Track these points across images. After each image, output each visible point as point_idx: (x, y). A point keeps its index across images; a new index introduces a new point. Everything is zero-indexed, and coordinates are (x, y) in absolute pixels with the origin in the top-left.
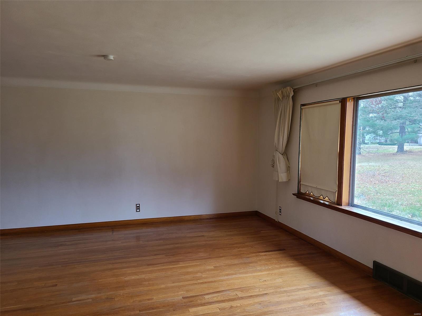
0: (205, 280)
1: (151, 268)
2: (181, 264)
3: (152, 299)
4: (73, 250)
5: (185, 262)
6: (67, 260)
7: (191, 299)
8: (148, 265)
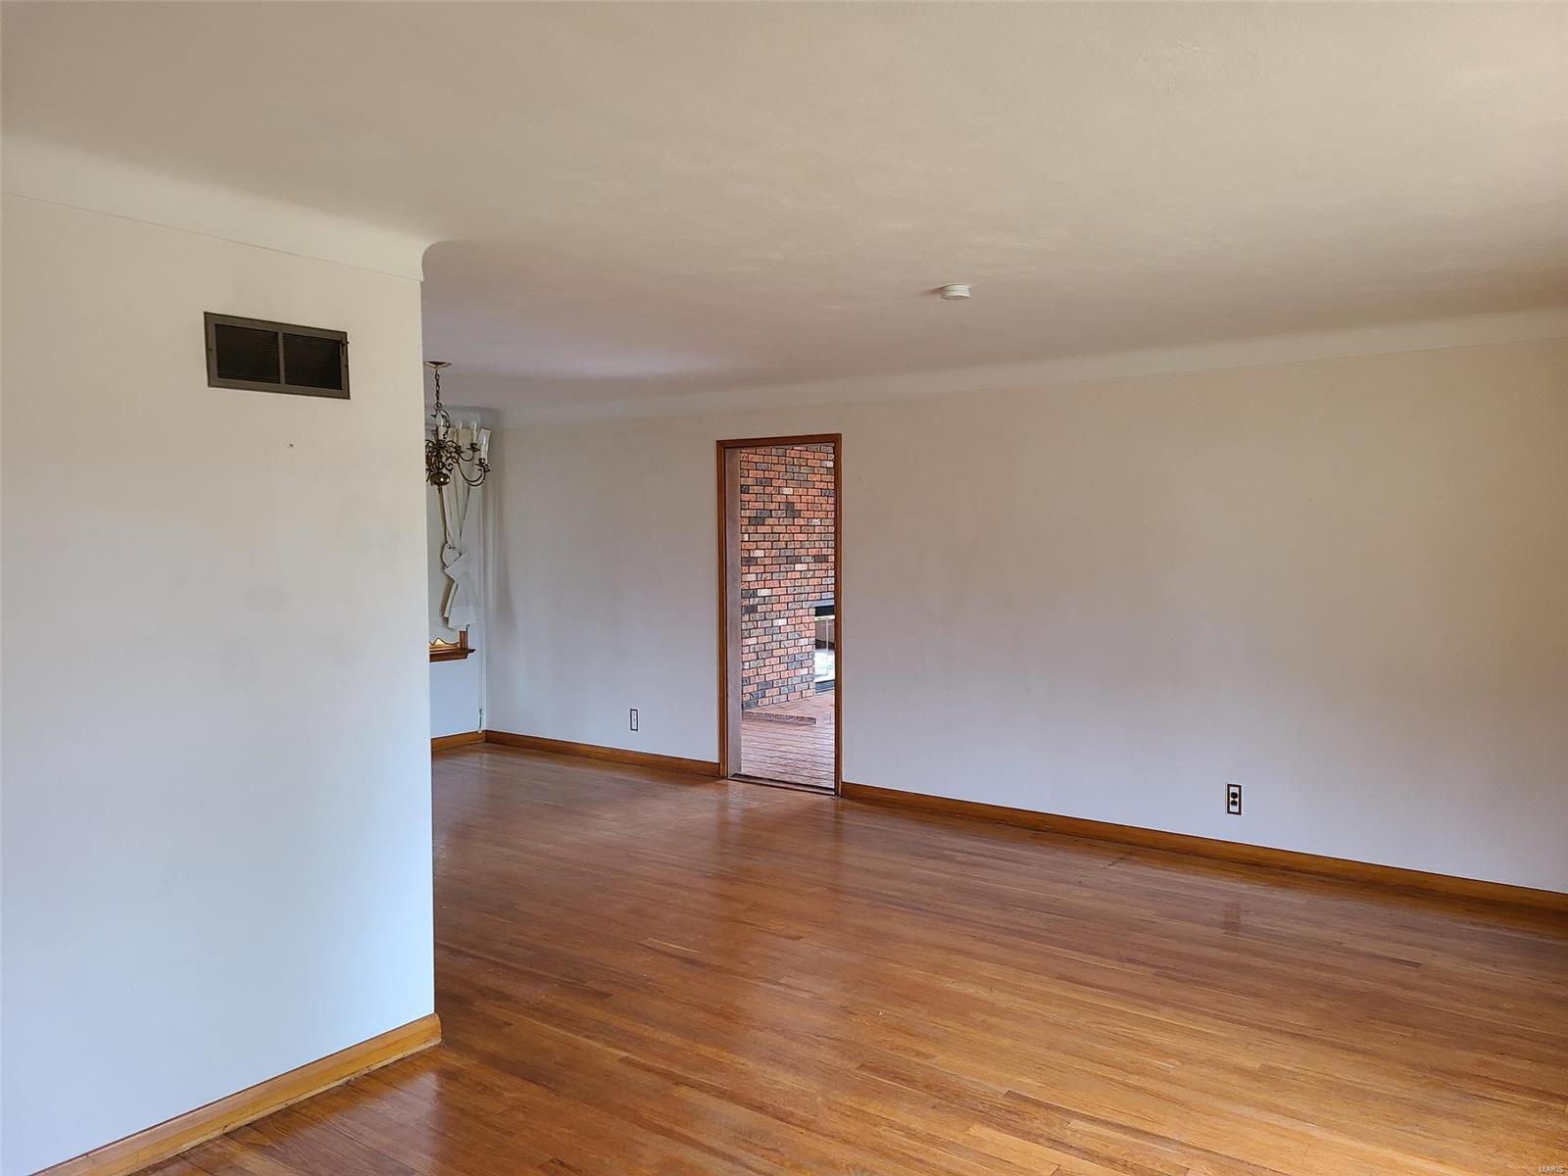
0: (1157, 1086)
1: (1057, 989)
2: (1165, 1015)
3: (927, 1057)
4: (948, 876)
5: (1183, 1013)
6: (899, 894)
7: (1023, 1107)
8: (1062, 977)
